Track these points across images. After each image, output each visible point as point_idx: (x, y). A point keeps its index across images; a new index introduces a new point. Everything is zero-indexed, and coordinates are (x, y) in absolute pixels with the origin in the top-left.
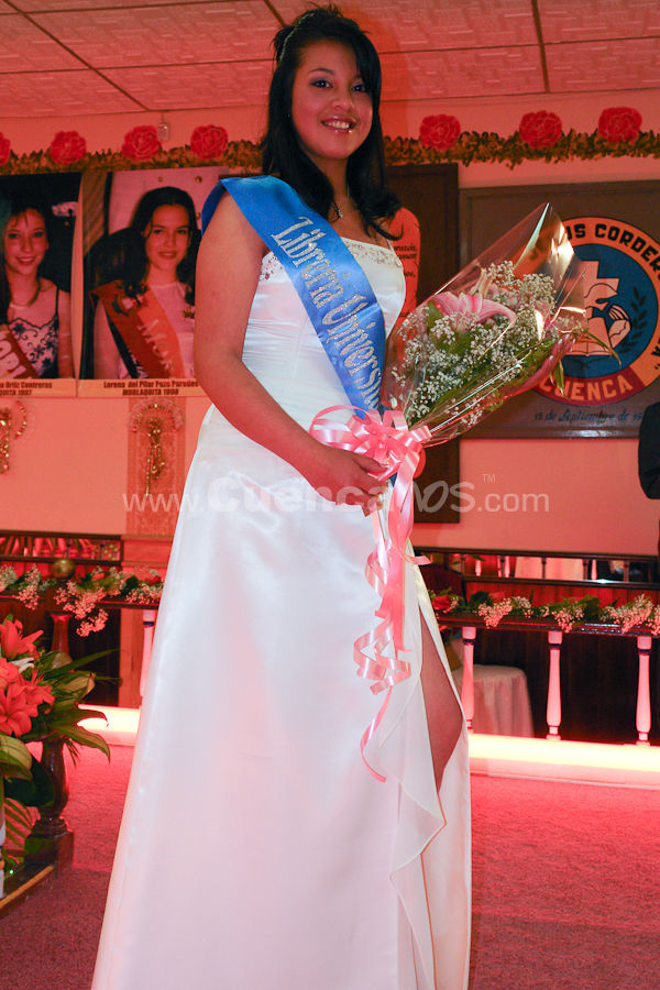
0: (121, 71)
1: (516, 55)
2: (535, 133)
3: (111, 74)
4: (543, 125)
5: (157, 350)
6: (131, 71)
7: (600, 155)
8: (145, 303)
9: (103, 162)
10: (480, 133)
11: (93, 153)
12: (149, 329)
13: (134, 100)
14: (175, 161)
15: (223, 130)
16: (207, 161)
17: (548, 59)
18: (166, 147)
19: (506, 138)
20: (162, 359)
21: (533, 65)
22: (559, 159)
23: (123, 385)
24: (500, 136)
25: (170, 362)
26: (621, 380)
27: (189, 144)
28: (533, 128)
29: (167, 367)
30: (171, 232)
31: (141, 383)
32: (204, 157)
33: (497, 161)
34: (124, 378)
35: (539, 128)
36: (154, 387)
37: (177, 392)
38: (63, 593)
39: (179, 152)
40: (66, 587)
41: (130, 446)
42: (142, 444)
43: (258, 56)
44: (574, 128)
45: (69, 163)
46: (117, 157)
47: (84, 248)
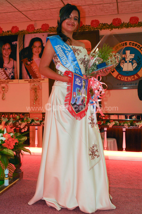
0: (26, 12)
1: (112, 5)
3: (23, 13)
4: (117, 21)
5: (35, 73)
6: (28, 11)
7: (130, 27)
8: (33, 63)
9: (22, 32)
10: (104, 23)
11: (20, 31)
12: (34, 68)
13: (28, 18)
14: (38, 32)
15: (48, 25)
16: (45, 31)
17: (118, 6)
18: (36, 29)
19: (109, 24)
20: (36, 75)
21: (115, 7)
22: (121, 28)
25: (38, 75)
26: (135, 76)
27: (41, 28)
28: (115, 22)
29: (38, 76)
30: (38, 47)
31: (32, 80)
32: (44, 31)
33: (107, 29)
34: (29, 79)
35: (117, 22)
36: (35, 81)
37: (40, 82)
38: (18, 123)
39: (39, 30)
40: (18, 122)
41: (30, 93)
42: (33, 93)
43: (55, 7)
44: (124, 21)
45: (15, 33)
46: (25, 31)
47: (19, 51)
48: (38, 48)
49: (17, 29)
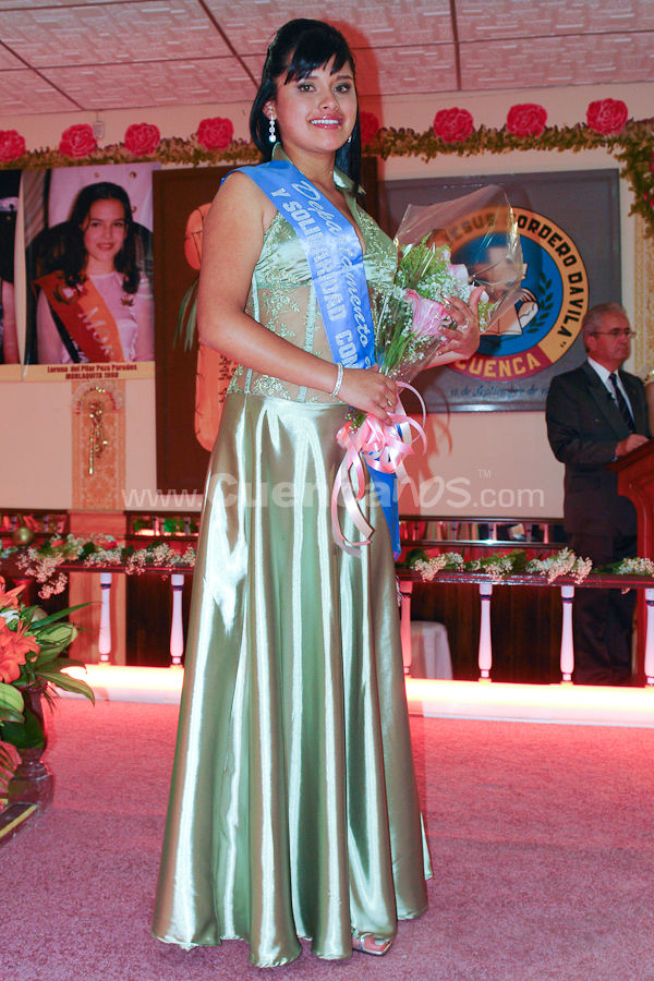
0: (59, 71)
1: (432, 54)
2: (448, 129)
3: (49, 74)
4: (454, 121)
5: (97, 336)
6: (68, 70)
7: (508, 149)
8: (85, 292)
9: (41, 159)
10: (397, 129)
11: (32, 151)
12: (89, 317)
13: (69, 98)
14: (111, 157)
15: (155, 128)
16: (140, 157)
17: (461, 57)
18: (102, 145)
19: (421, 134)
20: (102, 345)
21: (448, 63)
22: (471, 153)
23: (66, 370)
24: (416, 132)
25: (110, 347)
27: (123, 141)
28: (446, 124)
29: (107, 352)
30: (108, 224)
31: (83, 367)
32: (138, 154)
33: (413, 155)
34: (68, 362)
35: (452, 124)
36: (95, 371)
37: (117, 375)
38: (24, 559)
39: (114, 149)
40: (27, 554)
41: (75, 426)
42: (85, 425)
43: (189, 54)
44: (485, 124)
45: (9, 160)
46: (55, 155)
47: (26, 240)
48: (111, 227)
49: (18, 142)
